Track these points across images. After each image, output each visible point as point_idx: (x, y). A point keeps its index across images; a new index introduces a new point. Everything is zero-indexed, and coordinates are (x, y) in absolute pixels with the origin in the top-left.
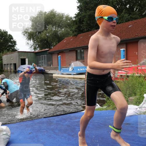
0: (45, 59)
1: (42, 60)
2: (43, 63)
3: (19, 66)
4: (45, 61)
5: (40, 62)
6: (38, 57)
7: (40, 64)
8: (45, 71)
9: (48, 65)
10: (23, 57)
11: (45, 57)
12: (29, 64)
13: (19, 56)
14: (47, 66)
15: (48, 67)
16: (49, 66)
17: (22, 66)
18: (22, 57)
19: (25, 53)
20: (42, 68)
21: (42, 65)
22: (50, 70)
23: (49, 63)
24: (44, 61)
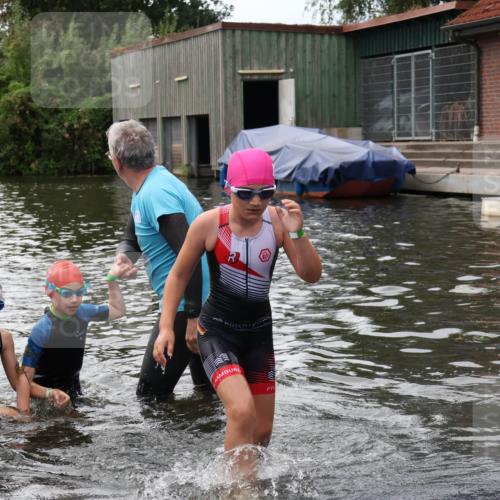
0: (422, 83)
1: (405, 88)
2: (404, 110)
3: (230, 137)
4: (427, 99)
5: (386, 103)
6: (375, 64)
7: (385, 125)
8: (413, 172)
9: (447, 126)
10: (262, 64)
11: (422, 63)
12: (299, 122)
13: (234, 56)
14: (438, 137)
15: (448, 147)
16: (451, 136)
17: (251, 133)
18: (256, 70)
19: (274, 36)
20: (395, 153)
21: (404, 132)
22: (458, 167)
23: (457, 111)
24: (419, 100)
